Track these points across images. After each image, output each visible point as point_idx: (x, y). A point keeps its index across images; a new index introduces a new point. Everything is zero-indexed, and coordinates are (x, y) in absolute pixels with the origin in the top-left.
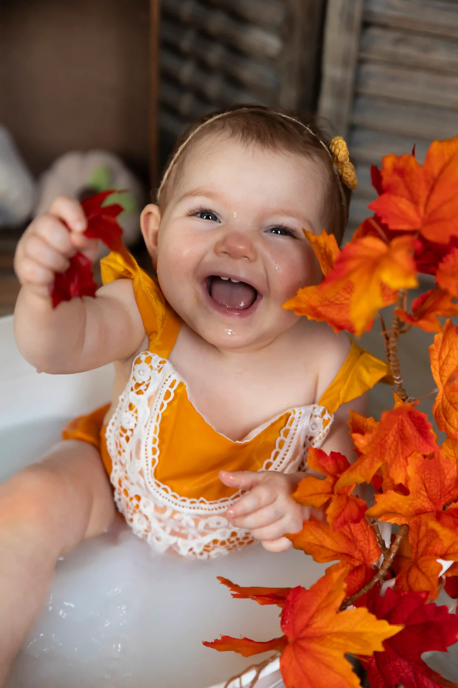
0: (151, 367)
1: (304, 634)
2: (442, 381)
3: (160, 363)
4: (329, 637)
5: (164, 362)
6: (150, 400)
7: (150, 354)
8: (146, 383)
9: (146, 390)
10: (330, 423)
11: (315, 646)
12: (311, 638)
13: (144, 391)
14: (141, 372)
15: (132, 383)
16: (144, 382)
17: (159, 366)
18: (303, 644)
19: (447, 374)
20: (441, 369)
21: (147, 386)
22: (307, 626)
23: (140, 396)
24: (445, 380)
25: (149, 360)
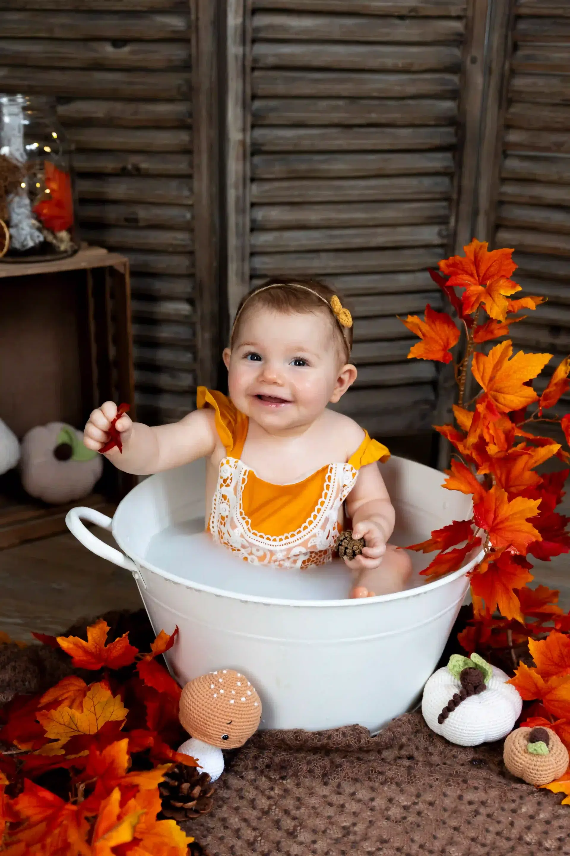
0: (230, 466)
1: (496, 522)
2: (484, 384)
3: (235, 462)
4: (511, 517)
5: (237, 462)
6: (235, 489)
7: (228, 458)
8: (230, 477)
9: (231, 483)
10: (357, 475)
11: (507, 524)
12: (502, 522)
13: (230, 484)
14: (225, 471)
15: (221, 481)
16: (228, 478)
17: (235, 465)
18: (500, 526)
19: (487, 378)
20: (482, 378)
21: (231, 479)
22: (495, 518)
23: (228, 488)
24: (487, 382)
25: (228, 462)
